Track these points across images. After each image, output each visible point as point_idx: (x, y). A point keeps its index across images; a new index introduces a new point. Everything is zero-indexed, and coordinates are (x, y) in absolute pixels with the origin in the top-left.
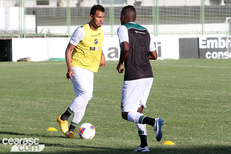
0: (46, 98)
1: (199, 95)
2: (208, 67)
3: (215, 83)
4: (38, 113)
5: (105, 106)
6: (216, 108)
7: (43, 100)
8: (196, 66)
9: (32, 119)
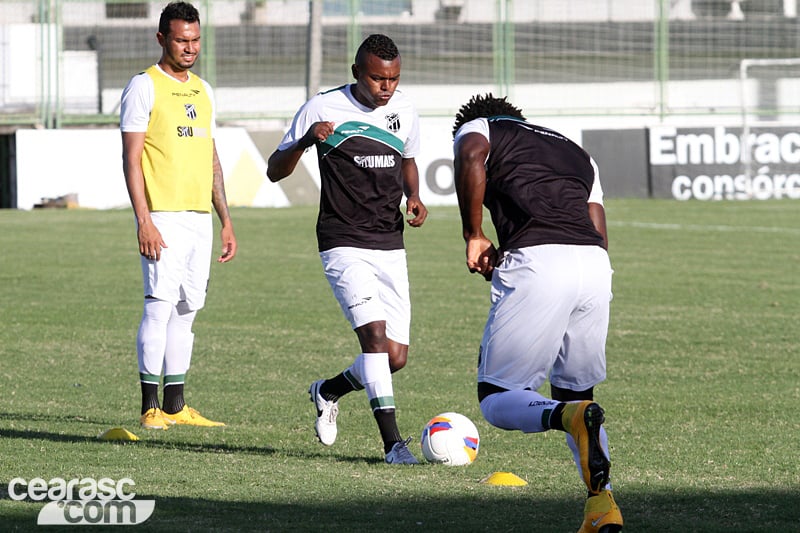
0: (112, 331)
1: (630, 321)
2: (676, 227)
3: (692, 280)
4: (78, 380)
5: (311, 357)
6: (682, 362)
7: (102, 338)
8: (635, 224)
9: (57, 402)
